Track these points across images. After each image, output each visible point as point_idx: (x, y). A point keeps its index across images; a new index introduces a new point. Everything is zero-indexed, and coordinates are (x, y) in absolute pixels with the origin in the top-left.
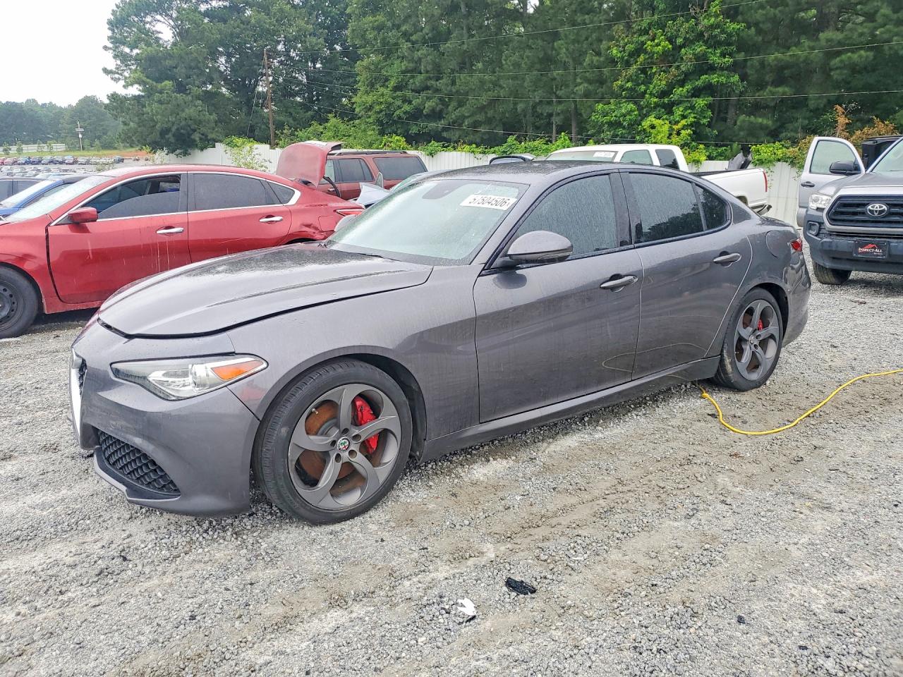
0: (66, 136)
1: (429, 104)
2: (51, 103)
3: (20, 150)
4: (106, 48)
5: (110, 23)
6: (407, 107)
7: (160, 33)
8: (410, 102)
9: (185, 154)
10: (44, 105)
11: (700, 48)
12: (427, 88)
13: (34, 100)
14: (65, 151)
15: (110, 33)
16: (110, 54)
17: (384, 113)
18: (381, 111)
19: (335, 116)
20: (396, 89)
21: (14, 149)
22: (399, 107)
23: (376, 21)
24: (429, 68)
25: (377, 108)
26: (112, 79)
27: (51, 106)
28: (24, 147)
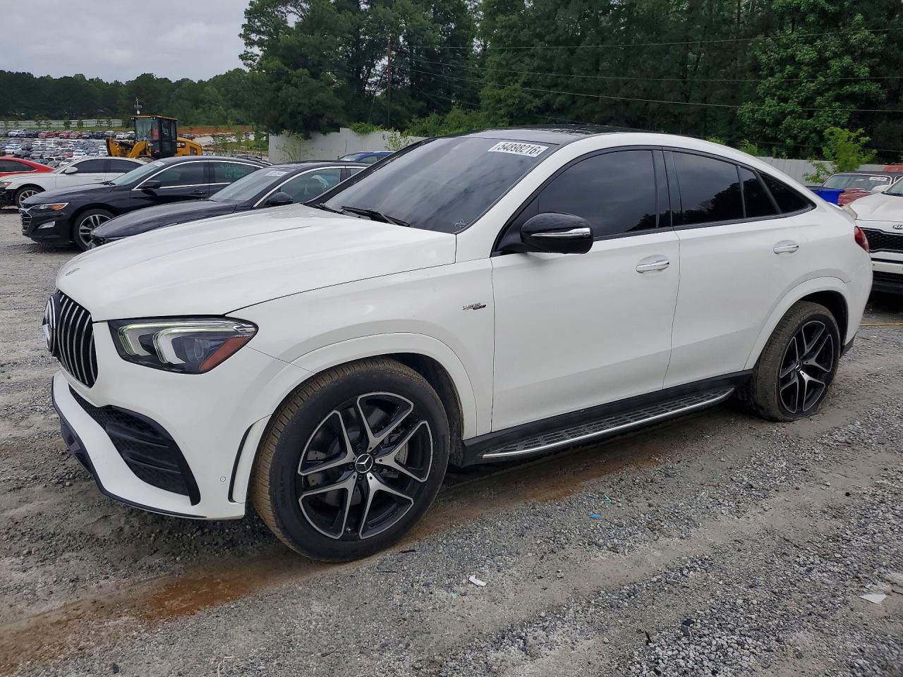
0: (124, 112)
1: (559, 99)
2: (98, 78)
3: (80, 124)
5: (247, 12)
6: (538, 102)
8: (541, 97)
9: (307, 137)
10: (91, 80)
11: (847, 60)
12: (556, 85)
13: (82, 75)
14: (122, 127)
15: (246, 22)
17: (515, 106)
18: (513, 104)
19: (459, 108)
20: (526, 84)
21: (74, 123)
22: (531, 102)
23: (508, 20)
24: (562, 65)
25: (510, 101)
27: (97, 83)
28: (84, 121)
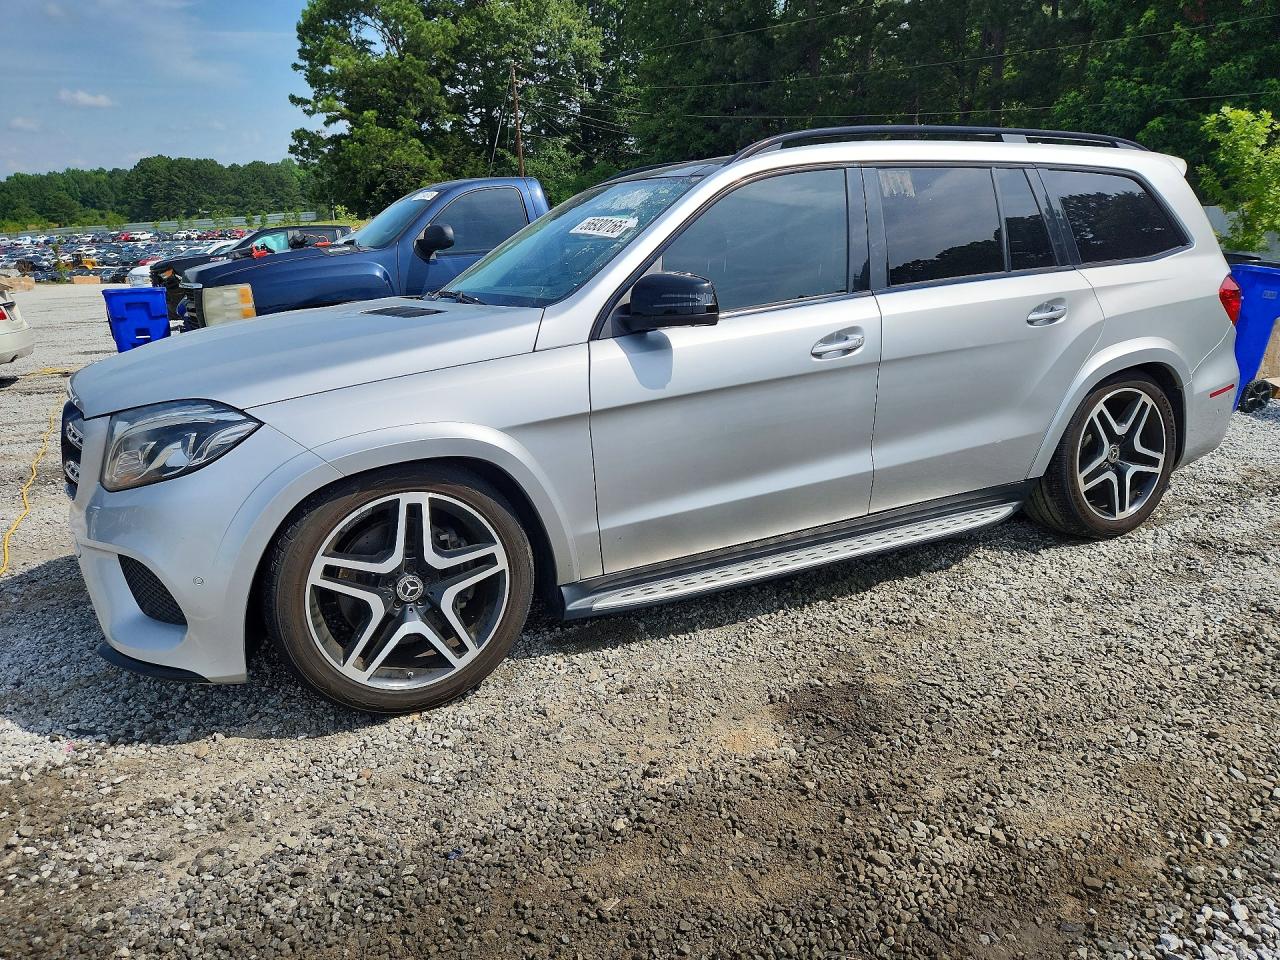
4: (296, 67)
7: (372, 43)
8: (716, 129)
15: (299, 44)
16: (301, 75)
17: (674, 146)
18: (670, 143)
26: (305, 111)
